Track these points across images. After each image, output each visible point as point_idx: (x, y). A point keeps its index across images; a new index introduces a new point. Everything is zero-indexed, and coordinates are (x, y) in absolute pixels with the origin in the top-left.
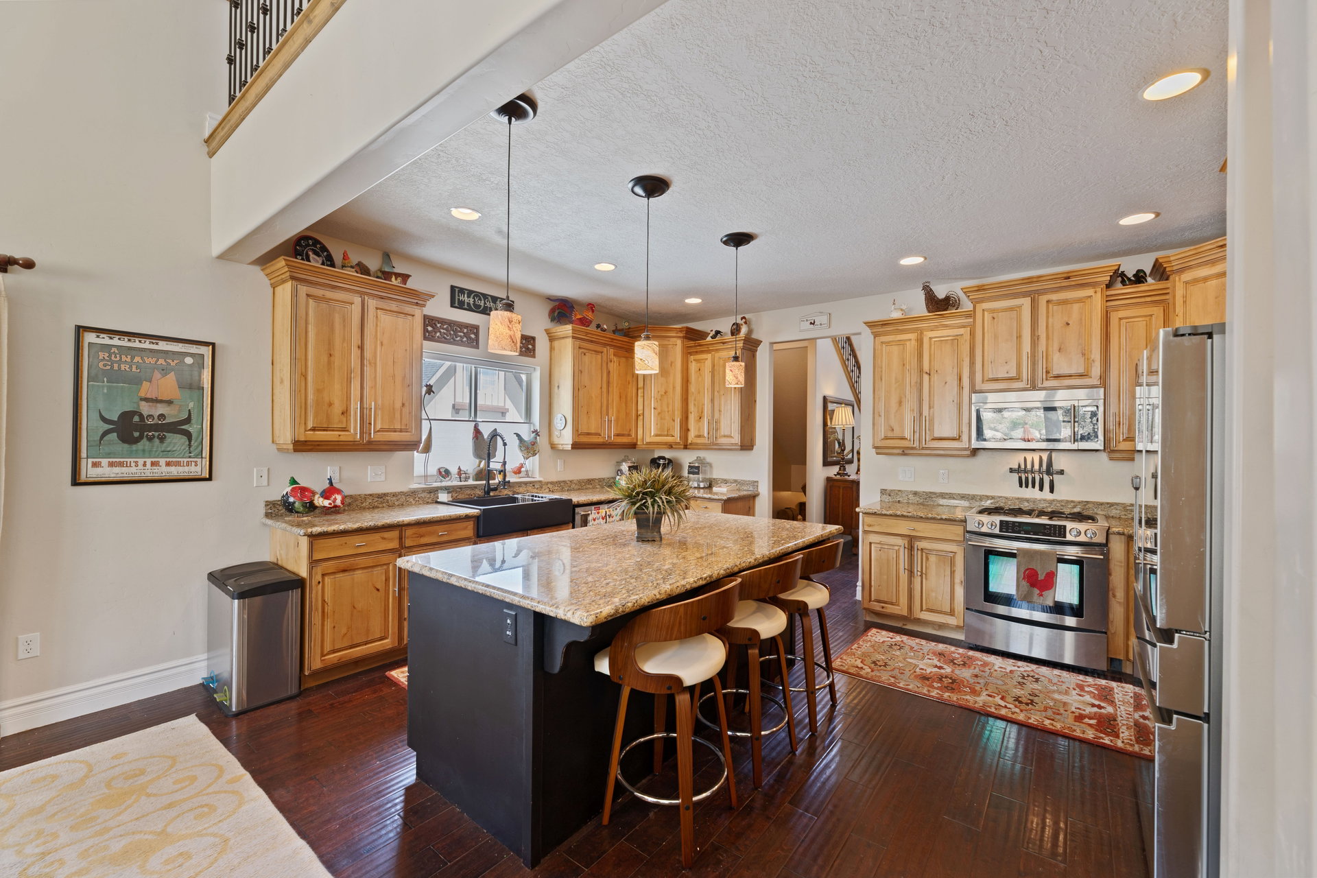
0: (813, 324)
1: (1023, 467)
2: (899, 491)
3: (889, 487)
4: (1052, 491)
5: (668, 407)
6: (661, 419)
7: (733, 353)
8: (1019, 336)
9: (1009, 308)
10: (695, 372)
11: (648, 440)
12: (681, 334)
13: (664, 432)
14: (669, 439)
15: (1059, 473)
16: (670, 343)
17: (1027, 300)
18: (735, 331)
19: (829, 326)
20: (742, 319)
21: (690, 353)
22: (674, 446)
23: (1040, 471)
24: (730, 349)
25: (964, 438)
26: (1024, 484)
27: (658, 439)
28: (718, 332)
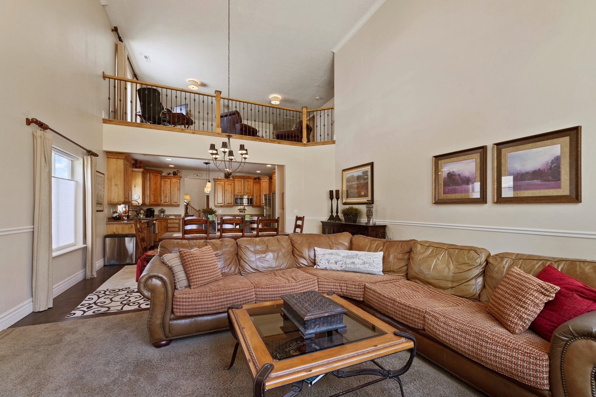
0: (197, 175)
1: (240, 209)
4: (244, 213)
5: (157, 194)
6: (155, 197)
7: (177, 180)
8: (242, 186)
9: (240, 181)
10: (164, 184)
11: (151, 203)
12: (160, 172)
13: (156, 200)
14: (157, 203)
15: (246, 210)
16: (157, 175)
17: (243, 180)
18: (175, 174)
19: (202, 177)
20: (177, 171)
21: (162, 178)
22: (157, 205)
23: (243, 209)
24: (176, 179)
25: (233, 203)
26: (240, 212)
27: (154, 203)
28: (170, 173)
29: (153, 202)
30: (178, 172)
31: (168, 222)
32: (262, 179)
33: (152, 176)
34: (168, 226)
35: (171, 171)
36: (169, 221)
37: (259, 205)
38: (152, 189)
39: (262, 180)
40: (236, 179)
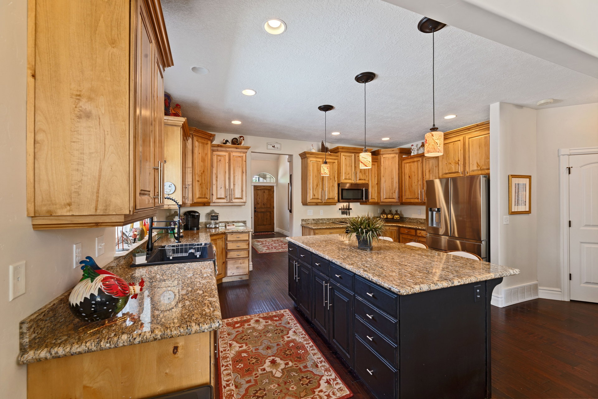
0: (274, 147)
1: (343, 208)
2: (308, 219)
3: (305, 218)
4: (349, 215)
5: (205, 181)
6: (201, 188)
7: (242, 154)
8: (352, 166)
9: (349, 156)
10: (217, 162)
11: (195, 201)
12: (211, 138)
13: (203, 196)
14: (205, 200)
15: (351, 209)
16: (205, 142)
17: (353, 155)
18: (235, 142)
19: (280, 150)
20: (240, 137)
21: (213, 151)
22: (206, 204)
23: (347, 209)
24: (240, 152)
25: (336, 198)
26: (343, 213)
27: (200, 200)
28: (227, 141)
29: (199, 198)
30: (242, 138)
31: (228, 239)
32: (383, 154)
33: (196, 144)
34: (228, 248)
35: (230, 137)
36: (230, 238)
37: (377, 201)
38: (198, 170)
39: (384, 156)
40: (342, 154)
